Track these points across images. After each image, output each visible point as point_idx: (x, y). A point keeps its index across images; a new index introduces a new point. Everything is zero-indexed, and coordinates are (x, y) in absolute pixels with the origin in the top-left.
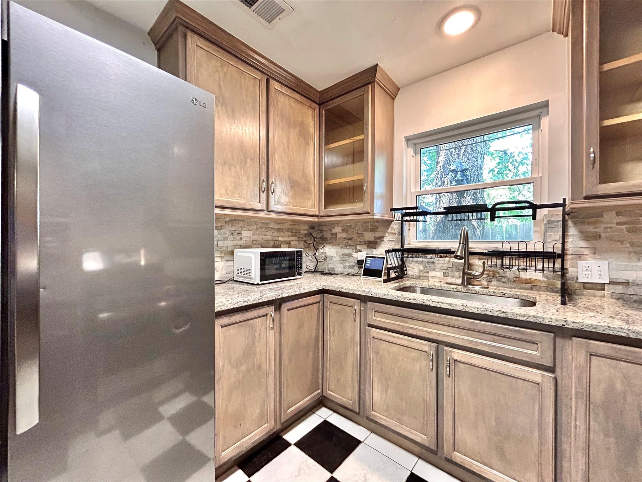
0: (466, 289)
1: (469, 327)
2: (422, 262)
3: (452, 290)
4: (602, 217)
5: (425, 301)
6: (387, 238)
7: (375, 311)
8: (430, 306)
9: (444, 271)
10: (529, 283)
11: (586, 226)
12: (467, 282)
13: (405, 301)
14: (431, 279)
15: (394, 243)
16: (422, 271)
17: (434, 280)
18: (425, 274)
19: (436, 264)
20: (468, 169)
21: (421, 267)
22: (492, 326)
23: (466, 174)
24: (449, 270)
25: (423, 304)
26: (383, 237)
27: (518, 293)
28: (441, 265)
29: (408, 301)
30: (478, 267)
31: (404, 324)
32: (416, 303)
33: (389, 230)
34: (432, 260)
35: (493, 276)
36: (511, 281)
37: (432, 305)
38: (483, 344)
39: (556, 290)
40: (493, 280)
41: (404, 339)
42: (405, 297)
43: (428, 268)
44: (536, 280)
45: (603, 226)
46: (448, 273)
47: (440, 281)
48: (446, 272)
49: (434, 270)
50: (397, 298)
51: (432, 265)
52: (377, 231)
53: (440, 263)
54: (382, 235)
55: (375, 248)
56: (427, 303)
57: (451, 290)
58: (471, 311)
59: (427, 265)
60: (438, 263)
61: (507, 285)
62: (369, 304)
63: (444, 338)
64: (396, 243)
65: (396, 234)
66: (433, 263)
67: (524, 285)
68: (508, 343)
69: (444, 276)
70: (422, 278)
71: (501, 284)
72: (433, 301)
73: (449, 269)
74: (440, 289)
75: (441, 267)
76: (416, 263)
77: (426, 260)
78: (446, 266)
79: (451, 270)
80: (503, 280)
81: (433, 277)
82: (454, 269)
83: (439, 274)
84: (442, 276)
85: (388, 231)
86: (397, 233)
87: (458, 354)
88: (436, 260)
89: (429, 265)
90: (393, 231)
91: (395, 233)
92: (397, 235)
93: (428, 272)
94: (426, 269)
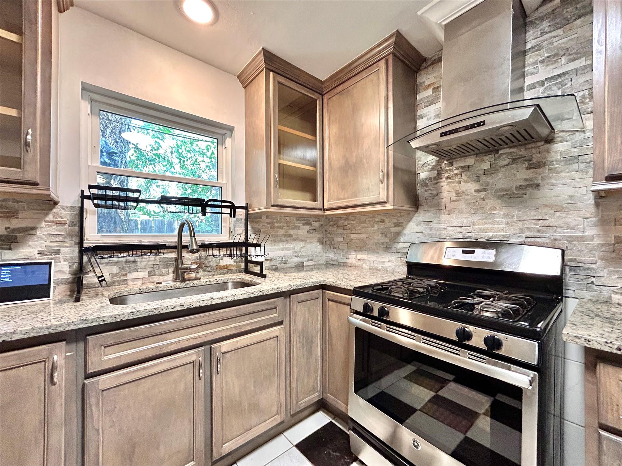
0: (184, 284)
1: (235, 314)
2: (118, 262)
3: (170, 288)
4: (261, 218)
5: (194, 303)
6: (43, 229)
7: (105, 347)
8: (201, 307)
9: (149, 270)
10: (226, 268)
11: (255, 224)
12: (181, 277)
13: (167, 311)
14: (130, 283)
15: (61, 238)
16: (116, 275)
17: (135, 283)
18: (121, 277)
19: (138, 263)
20: (116, 153)
21: (115, 270)
22: (252, 306)
23: (114, 158)
24: (156, 268)
25: (192, 307)
26: (34, 229)
27: (226, 278)
28: (145, 263)
29: (171, 310)
30: (186, 260)
31: (160, 344)
32: (183, 309)
33: (50, 217)
34: (132, 259)
35: (200, 266)
36: (214, 269)
37: (203, 305)
38: (246, 325)
39: (241, 270)
40: (200, 271)
41: (164, 362)
42: (167, 307)
43: (127, 269)
44: (230, 265)
45: (262, 224)
46: (154, 271)
47: (143, 282)
48: (151, 271)
49: (136, 270)
50: (154, 311)
51: (132, 265)
52: (17, 218)
53: (144, 261)
54: (32, 225)
55: (10, 249)
56: (197, 305)
57: (168, 289)
58: (239, 299)
59: (124, 266)
60: (141, 262)
61: (210, 274)
62: (91, 339)
63: (213, 336)
64: (65, 238)
65: (65, 224)
66: (135, 262)
67: (222, 271)
68: (260, 316)
69: (149, 276)
70: (117, 283)
71: (206, 273)
72: (203, 301)
73: (155, 266)
74: (156, 290)
75: (146, 265)
76: (106, 265)
77: (124, 259)
78: (151, 263)
79: (157, 268)
80: (207, 269)
81: (134, 280)
82: (161, 266)
83: (143, 274)
84: (147, 276)
85: (47, 219)
86: (67, 222)
87: (225, 346)
88: (137, 259)
89: (127, 265)
90: (60, 219)
91: (64, 222)
92: (67, 226)
93: (126, 275)
94: (123, 270)
